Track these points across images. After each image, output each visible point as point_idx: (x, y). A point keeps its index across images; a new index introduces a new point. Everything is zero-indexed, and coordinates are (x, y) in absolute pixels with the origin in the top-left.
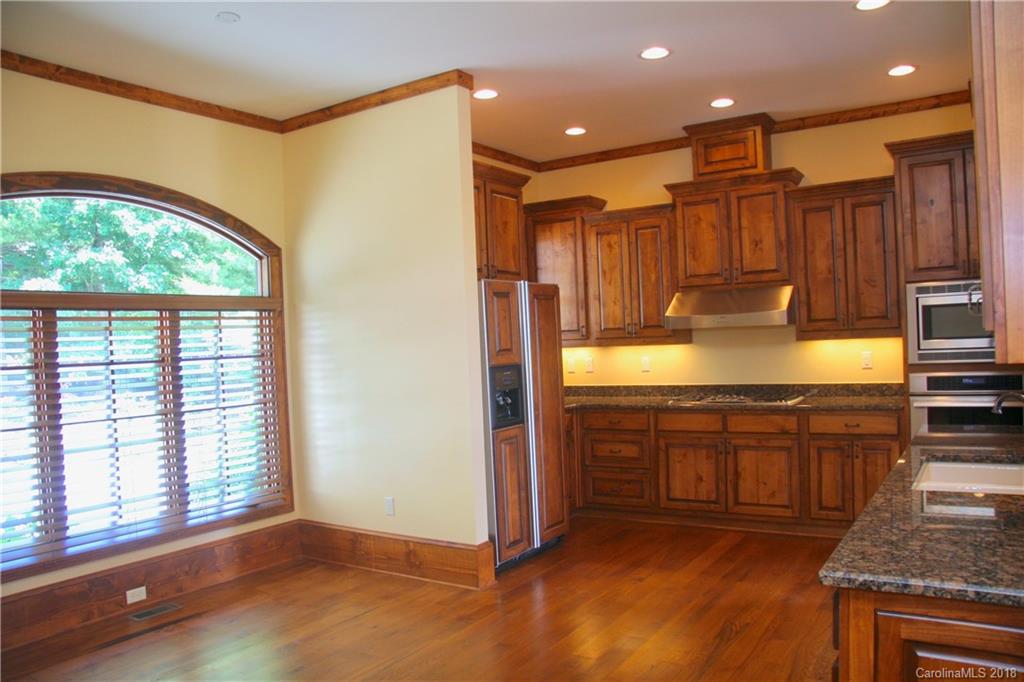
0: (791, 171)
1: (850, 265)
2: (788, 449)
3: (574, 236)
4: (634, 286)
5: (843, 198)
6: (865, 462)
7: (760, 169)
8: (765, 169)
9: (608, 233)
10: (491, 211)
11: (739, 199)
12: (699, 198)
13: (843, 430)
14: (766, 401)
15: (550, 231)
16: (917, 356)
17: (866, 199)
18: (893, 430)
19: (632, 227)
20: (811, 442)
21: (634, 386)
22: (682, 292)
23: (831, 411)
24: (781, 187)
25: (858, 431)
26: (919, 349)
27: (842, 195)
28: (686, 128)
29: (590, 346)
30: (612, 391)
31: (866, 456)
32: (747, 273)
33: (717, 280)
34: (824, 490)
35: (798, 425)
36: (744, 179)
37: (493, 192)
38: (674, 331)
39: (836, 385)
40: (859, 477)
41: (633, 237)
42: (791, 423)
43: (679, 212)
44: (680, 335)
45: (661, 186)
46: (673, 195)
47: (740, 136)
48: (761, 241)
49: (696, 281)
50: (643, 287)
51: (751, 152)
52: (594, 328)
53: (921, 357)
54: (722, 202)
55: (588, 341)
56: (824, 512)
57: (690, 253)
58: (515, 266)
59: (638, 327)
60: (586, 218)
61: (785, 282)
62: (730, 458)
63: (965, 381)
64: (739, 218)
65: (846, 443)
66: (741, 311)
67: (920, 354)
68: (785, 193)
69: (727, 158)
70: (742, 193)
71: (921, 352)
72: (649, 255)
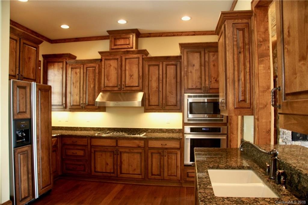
0: (145, 50)
1: (164, 86)
2: (141, 153)
3: (63, 68)
4: (85, 89)
5: (163, 62)
6: (168, 158)
7: (134, 49)
8: (136, 49)
9: (76, 68)
10: (23, 52)
11: (126, 59)
12: (111, 58)
13: (160, 146)
14: (133, 135)
15: (53, 66)
16: (187, 120)
17: (170, 63)
18: (178, 146)
19: (85, 67)
20: (149, 151)
21: (84, 127)
22: (103, 92)
23: (157, 139)
24: (141, 56)
25: (166, 147)
26: (188, 117)
27: (162, 61)
28: (108, 31)
29: (67, 111)
30: (75, 129)
31: (168, 156)
32: (127, 87)
33: (116, 89)
34: (153, 168)
35: (144, 144)
36: (128, 52)
37: (24, 43)
38: (99, 107)
39: (157, 129)
40: (166, 163)
41: (85, 70)
42: (142, 144)
43: (103, 63)
44: (102, 108)
45: (97, 52)
46: (101, 55)
47: (128, 36)
48: (133, 75)
49: (108, 89)
50: (88, 90)
51: (131, 43)
52: (68, 104)
53: (189, 120)
54: (119, 60)
55: (66, 110)
56: (153, 176)
57: (106, 78)
58: (33, 76)
59: (85, 105)
60: (67, 62)
61: (141, 91)
62: (119, 156)
63: (203, 129)
64: (125, 66)
65: (162, 151)
66: (124, 100)
67: (188, 119)
68: (143, 58)
69: (122, 44)
70: (127, 57)
71: (188, 118)
72: (91, 78)
